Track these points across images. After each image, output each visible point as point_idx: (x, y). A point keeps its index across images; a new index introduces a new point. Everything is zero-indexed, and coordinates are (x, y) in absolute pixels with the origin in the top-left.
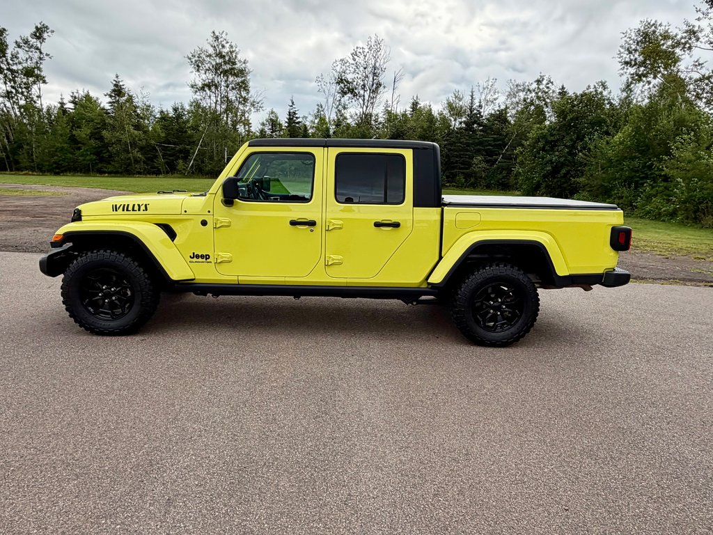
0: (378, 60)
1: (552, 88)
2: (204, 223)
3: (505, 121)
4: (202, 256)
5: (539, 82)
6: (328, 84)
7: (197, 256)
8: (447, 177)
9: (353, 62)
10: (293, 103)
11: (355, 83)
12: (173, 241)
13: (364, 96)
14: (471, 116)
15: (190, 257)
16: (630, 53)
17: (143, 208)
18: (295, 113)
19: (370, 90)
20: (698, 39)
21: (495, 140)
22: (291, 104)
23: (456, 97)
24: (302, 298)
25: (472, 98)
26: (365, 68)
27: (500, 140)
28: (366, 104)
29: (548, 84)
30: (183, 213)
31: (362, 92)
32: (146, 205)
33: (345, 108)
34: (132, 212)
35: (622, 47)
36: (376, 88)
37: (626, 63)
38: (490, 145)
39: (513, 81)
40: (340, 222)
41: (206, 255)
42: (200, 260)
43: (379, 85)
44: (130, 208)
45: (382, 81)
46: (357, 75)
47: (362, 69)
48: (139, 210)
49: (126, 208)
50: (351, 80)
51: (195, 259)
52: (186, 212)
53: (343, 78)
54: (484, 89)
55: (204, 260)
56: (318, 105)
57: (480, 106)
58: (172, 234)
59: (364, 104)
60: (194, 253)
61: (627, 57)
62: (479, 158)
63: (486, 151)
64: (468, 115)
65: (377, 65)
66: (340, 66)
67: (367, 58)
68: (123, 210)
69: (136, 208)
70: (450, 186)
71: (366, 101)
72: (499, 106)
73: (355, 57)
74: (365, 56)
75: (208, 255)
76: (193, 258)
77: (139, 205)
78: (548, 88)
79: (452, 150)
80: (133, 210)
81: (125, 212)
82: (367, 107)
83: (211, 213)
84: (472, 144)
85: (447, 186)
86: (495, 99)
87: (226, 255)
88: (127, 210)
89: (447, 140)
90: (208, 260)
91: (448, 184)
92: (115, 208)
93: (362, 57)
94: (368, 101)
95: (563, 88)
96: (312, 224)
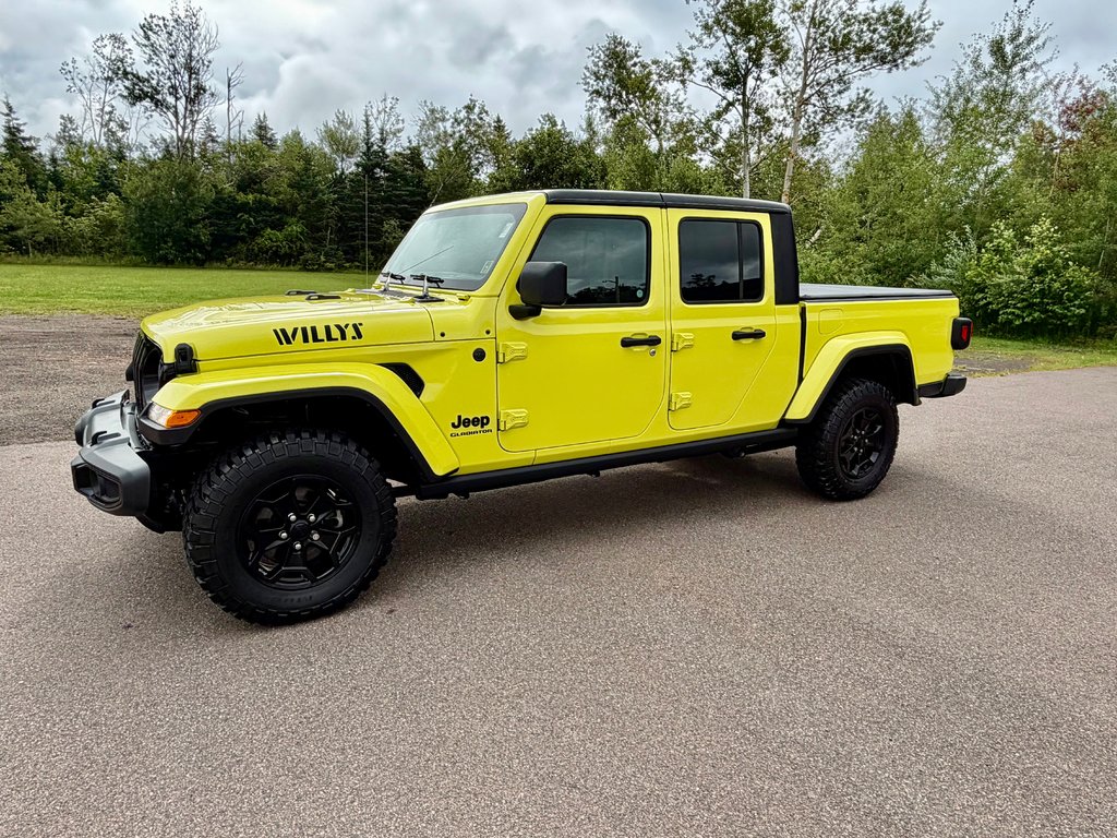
0: (196, 44)
1: (487, 119)
2: (479, 355)
3: (421, 166)
4: (475, 422)
5: (469, 109)
6: (88, 80)
7: (466, 423)
8: (346, 253)
9: (146, 43)
10: (10, 109)
11: (154, 82)
12: (418, 397)
13: (175, 107)
14: (368, 153)
15: (453, 425)
16: (598, 78)
17: (350, 332)
18: (19, 131)
19: (187, 98)
20: (691, 72)
21: (412, 194)
22: (6, 111)
23: (340, 122)
24: (603, 473)
25: (368, 125)
26: (172, 57)
27: (419, 195)
28: (182, 123)
29: (481, 113)
30: (439, 338)
31: (171, 100)
32: (355, 326)
33: (123, 127)
34: (326, 344)
35: (587, 68)
36: (196, 95)
37: (598, 93)
38: (405, 202)
39: (428, 104)
40: (690, 336)
41: (483, 418)
42: (472, 428)
43: (200, 89)
44: (322, 334)
45: (207, 85)
46: (156, 67)
47: (165, 57)
48: (343, 337)
49: (309, 335)
50: (146, 76)
51: (462, 429)
52: (443, 335)
53: (129, 69)
54: (379, 113)
55: (479, 428)
56: (62, 117)
57: (383, 140)
58: (416, 384)
59: (178, 123)
60: (459, 417)
61: (594, 84)
62: (393, 222)
63: (399, 210)
64: (364, 153)
65: (194, 53)
66: (109, 48)
67: (173, 39)
68: (306, 340)
69: (335, 333)
70: (350, 267)
71: (181, 116)
72: (410, 142)
73: (150, 33)
74: (170, 34)
75: (487, 418)
76: (458, 426)
77: (338, 327)
78: (481, 119)
79: (347, 209)
80: (329, 338)
81: (311, 344)
82: (184, 128)
83: (492, 334)
84: (378, 200)
85: (346, 268)
86: (399, 131)
87: (519, 413)
88: (316, 339)
89: (335, 193)
90: (486, 428)
91: (347, 265)
92: (284, 337)
93: (164, 36)
94: (185, 117)
95: (499, 121)
96: (654, 341)
